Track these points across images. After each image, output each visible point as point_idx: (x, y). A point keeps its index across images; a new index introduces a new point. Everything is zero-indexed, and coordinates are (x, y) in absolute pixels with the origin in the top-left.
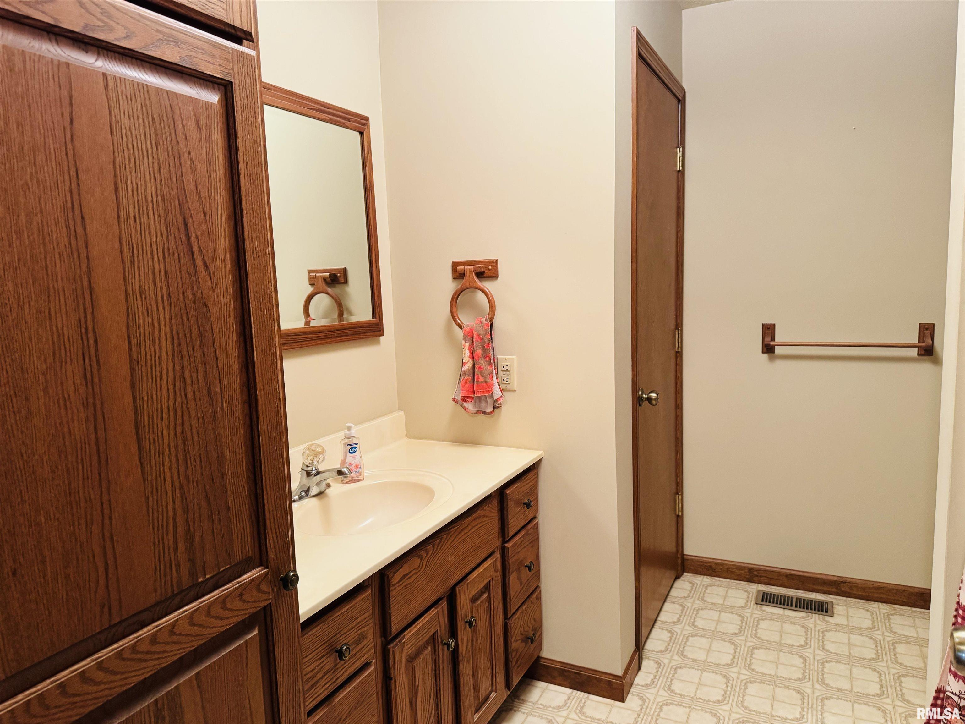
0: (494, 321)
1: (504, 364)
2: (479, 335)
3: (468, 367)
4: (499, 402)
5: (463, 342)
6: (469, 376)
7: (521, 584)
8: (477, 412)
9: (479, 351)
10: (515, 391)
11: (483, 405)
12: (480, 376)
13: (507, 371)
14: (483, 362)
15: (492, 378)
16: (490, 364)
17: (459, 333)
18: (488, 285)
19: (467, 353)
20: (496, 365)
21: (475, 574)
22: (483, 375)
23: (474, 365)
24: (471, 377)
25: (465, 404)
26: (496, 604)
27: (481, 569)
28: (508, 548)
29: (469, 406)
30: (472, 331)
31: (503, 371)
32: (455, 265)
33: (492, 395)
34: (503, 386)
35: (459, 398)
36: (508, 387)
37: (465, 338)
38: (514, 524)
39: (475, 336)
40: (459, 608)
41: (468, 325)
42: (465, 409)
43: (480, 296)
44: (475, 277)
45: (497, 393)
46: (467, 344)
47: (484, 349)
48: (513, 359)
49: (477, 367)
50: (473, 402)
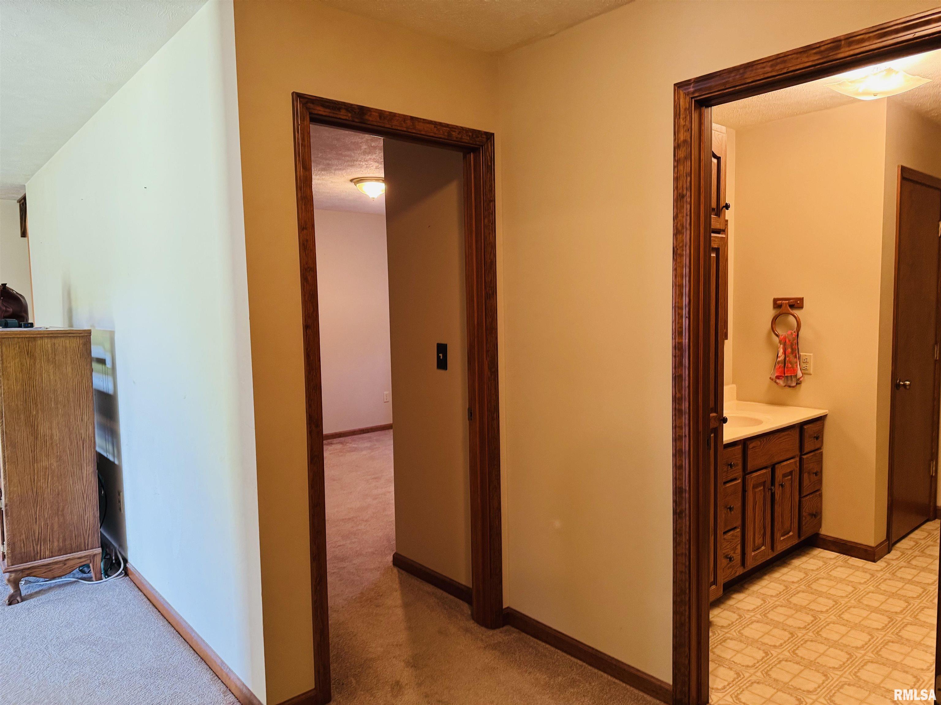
0: (799, 333)
1: (804, 358)
2: (789, 341)
3: (781, 358)
4: (801, 380)
5: (779, 345)
6: (782, 363)
7: (810, 482)
8: (785, 386)
9: (789, 350)
10: (810, 374)
11: (789, 382)
12: (789, 364)
13: (807, 362)
14: (791, 356)
15: (797, 365)
16: (796, 357)
17: (776, 339)
18: (797, 312)
19: (781, 351)
20: (799, 358)
21: (785, 463)
22: (791, 364)
23: (785, 358)
24: (783, 365)
25: (778, 381)
26: (795, 484)
27: (788, 462)
28: (803, 458)
29: (781, 382)
30: (785, 338)
31: (804, 362)
32: (775, 300)
33: (796, 376)
34: (803, 371)
35: (774, 377)
36: (806, 372)
37: (780, 342)
38: (808, 447)
39: (787, 341)
40: (776, 476)
41: (782, 335)
42: (777, 383)
43: (791, 318)
44: (788, 307)
45: (799, 374)
46: (782, 346)
47: (792, 349)
48: (810, 356)
49: (787, 359)
50: (783, 379)
